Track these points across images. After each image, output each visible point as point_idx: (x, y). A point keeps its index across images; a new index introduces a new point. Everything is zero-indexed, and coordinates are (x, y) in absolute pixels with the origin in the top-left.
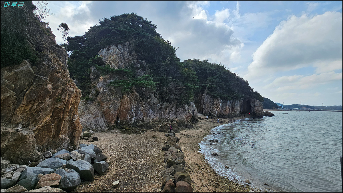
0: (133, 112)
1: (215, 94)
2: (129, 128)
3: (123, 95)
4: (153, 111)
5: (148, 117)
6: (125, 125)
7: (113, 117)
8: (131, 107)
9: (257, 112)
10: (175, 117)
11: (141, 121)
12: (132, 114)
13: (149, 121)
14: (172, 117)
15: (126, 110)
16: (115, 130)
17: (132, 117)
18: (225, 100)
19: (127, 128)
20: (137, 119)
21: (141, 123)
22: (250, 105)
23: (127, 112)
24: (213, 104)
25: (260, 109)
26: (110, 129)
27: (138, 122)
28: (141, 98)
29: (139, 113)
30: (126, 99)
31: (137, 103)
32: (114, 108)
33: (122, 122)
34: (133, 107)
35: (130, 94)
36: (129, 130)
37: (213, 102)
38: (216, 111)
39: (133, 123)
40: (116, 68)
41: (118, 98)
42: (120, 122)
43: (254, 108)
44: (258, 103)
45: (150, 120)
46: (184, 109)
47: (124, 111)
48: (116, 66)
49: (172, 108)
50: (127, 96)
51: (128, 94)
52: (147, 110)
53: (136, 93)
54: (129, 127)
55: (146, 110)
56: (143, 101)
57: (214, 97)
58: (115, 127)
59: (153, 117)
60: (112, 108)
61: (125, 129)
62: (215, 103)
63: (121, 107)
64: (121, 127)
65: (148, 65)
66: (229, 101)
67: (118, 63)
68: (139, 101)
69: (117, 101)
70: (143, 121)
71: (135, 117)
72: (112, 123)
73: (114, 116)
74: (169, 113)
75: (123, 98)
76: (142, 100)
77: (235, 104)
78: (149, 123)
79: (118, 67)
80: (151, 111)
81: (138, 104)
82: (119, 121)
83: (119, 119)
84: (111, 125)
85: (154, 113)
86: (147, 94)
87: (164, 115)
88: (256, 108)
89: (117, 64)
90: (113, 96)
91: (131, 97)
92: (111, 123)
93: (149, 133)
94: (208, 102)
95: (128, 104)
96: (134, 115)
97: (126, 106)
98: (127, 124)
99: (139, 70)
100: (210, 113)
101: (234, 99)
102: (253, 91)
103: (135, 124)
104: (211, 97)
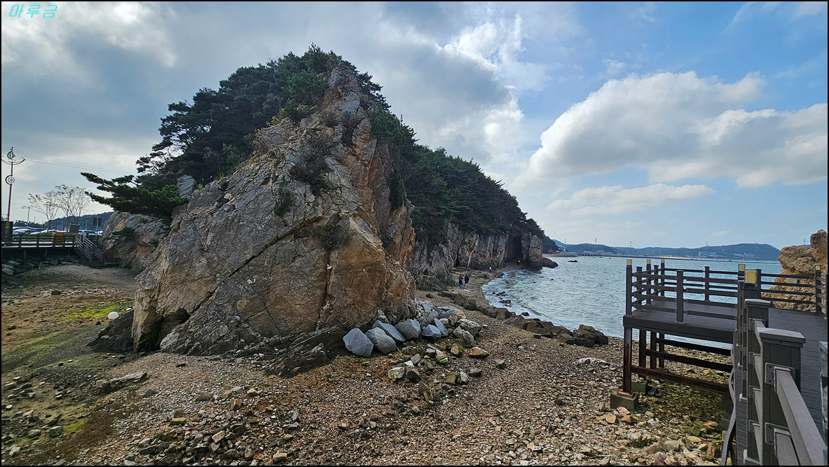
1: (467, 222)
9: (534, 259)
18: (483, 235)
22: (521, 244)
24: (464, 243)
25: (539, 252)
37: (464, 239)
38: (469, 256)
43: (527, 252)
44: (535, 241)
46: (441, 252)
57: (465, 229)
62: (466, 241)
66: (490, 238)
88: (532, 251)
94: (455, 238)
100: (458, 260)
102: (524, 217)
104: (459, 229)
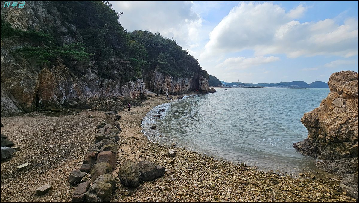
0: (61, 90)
1: (166, 71)
2: (57, 110)
3: (41, 68)
4: (90, 89)
5: (84, 95)
6: (50, 106)
7: (29, 97)
8: (58, 84)
9: (203, 89)
10: (119, 95)
11: (75, 101)
12: (60, 93)
13: (85, 100)
14: (116, 94)
15: (50, 87)
16: (35, 113)
17: (61, 96)
18: (175, 77)
19: (54, 109)
20: (69, 99)
21: (75, 103)
22: (198, 82)
23: (52, 90)
24: (164, 82)
25: (206, 86)
26: (25, 111)
27: (71, 102)
28: (72, 73)
29: (71, 91)
30: (47, 74)
31: (66, 78)
32: (28, 85)
33: (45, 103)
34: (60, 84)
35: (53, 67)
36: (57, 111)
37: (164, 80)
38: (167, 88)
39: (63, 103)
40: (24, 30)
41: (33, 72)
42: (43, 103)
43: (201, 86)
44: (204, 80)
45: (87, 99)
46: (130, 86)
47: (46, 89)
48: (24, 27)
49: (115, 85)
50: (50, 70)
51: (50, 67)
52: (82, 87)
53: (64, 67)
54: (57, 108)
55: (80, 88)
56: (75, 77)
57: (165, 75)
58: (34, 110)
59: (91, 95)
60: (25, 85)
61: (50, 110)
62: (166, 80)
63: (40, 83)
64: (44, 108)
65: (79, 30)
66: (179, 79)
67: (28, 22)
68: (69, 77)
69: (32, 76)
70: (77, 100)
71: (66, 95)
72: (27, 105)
73: (31, 96)
74: (112, 91)
75: (42, 72)
76: (73, 75)
77: (185, 82)
78: (86, 102)
79: (29, 29)
80: (88, 88)
81: (68, 80)
82: (40, 102)
83: (41, 100)
84: (26, 107)
85: (92, 91)
86: (81, 68)
87: (106, 93)
88: (203, 85)
89: (25, 24)
90: (25, 70)
91: (57, 71)
92: (25, 104)
93: (85, 114)
94: (160, 79)
95: (52, 81)
96: (64, 94)
97: (49, 83)
98: (54, 104)
99: (67, 36)
100: (161, 90)
101: (184, 76)
102: (201, 70)
103: (66, 104)
104: (162, 75)
